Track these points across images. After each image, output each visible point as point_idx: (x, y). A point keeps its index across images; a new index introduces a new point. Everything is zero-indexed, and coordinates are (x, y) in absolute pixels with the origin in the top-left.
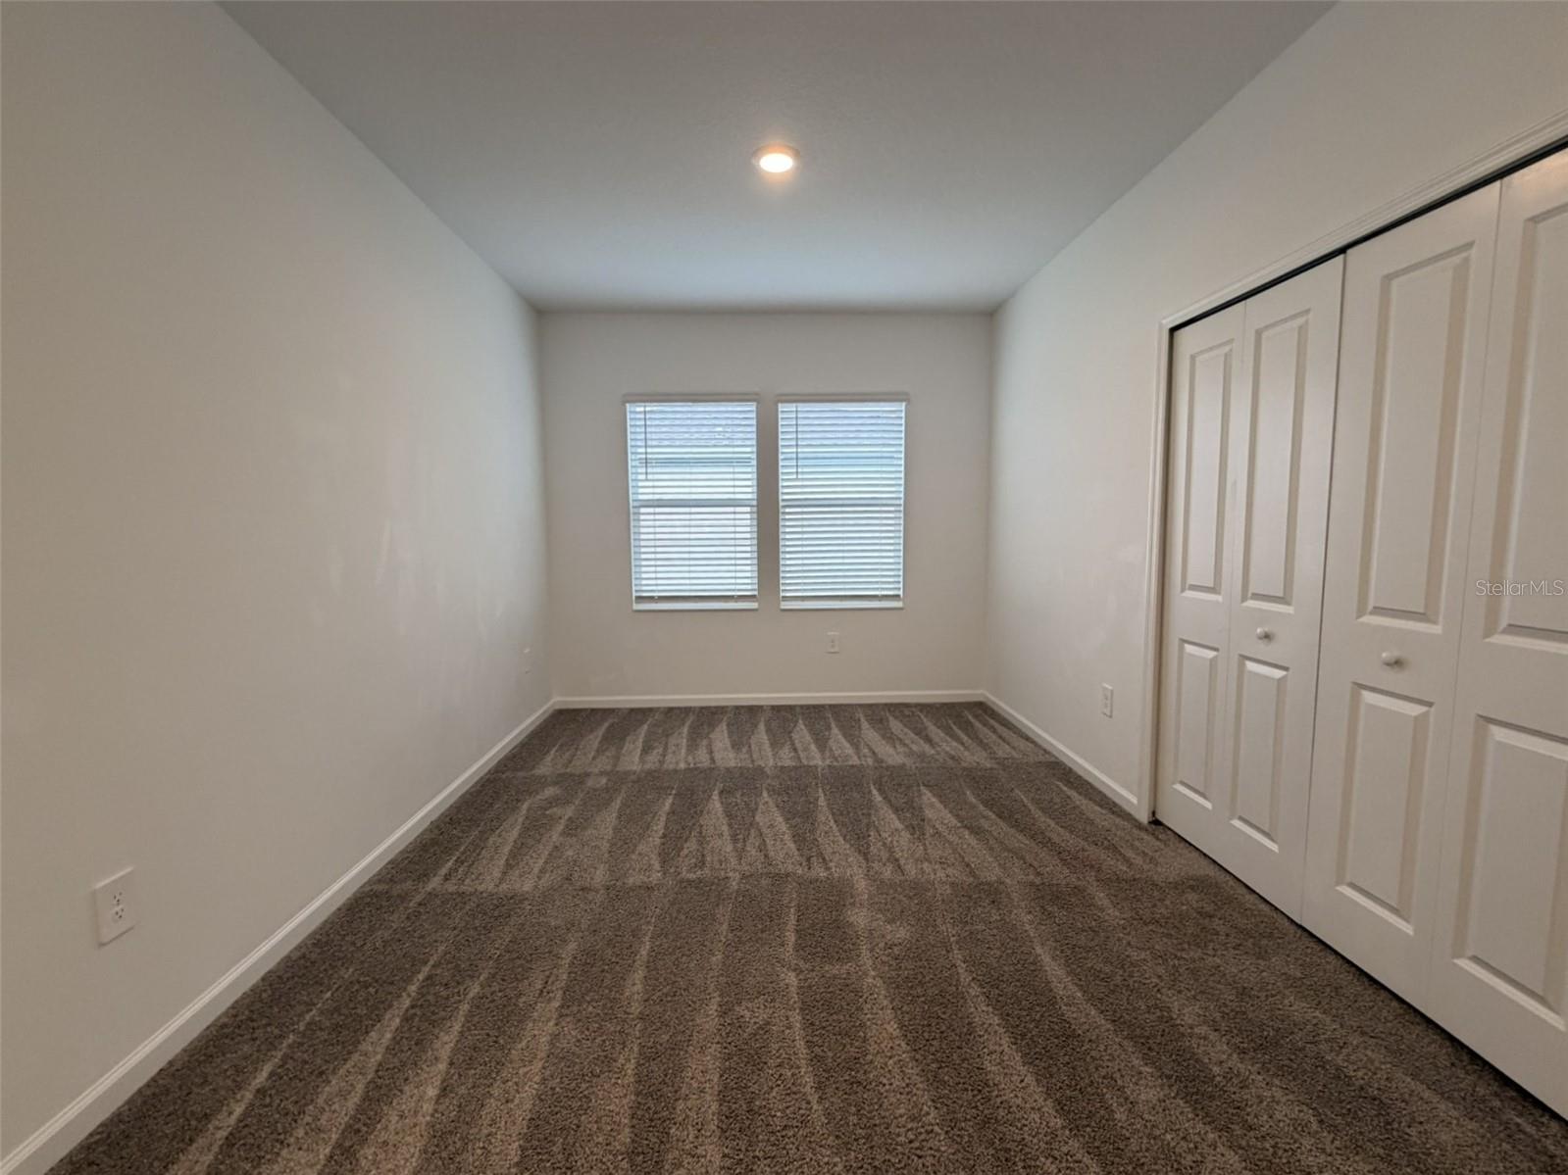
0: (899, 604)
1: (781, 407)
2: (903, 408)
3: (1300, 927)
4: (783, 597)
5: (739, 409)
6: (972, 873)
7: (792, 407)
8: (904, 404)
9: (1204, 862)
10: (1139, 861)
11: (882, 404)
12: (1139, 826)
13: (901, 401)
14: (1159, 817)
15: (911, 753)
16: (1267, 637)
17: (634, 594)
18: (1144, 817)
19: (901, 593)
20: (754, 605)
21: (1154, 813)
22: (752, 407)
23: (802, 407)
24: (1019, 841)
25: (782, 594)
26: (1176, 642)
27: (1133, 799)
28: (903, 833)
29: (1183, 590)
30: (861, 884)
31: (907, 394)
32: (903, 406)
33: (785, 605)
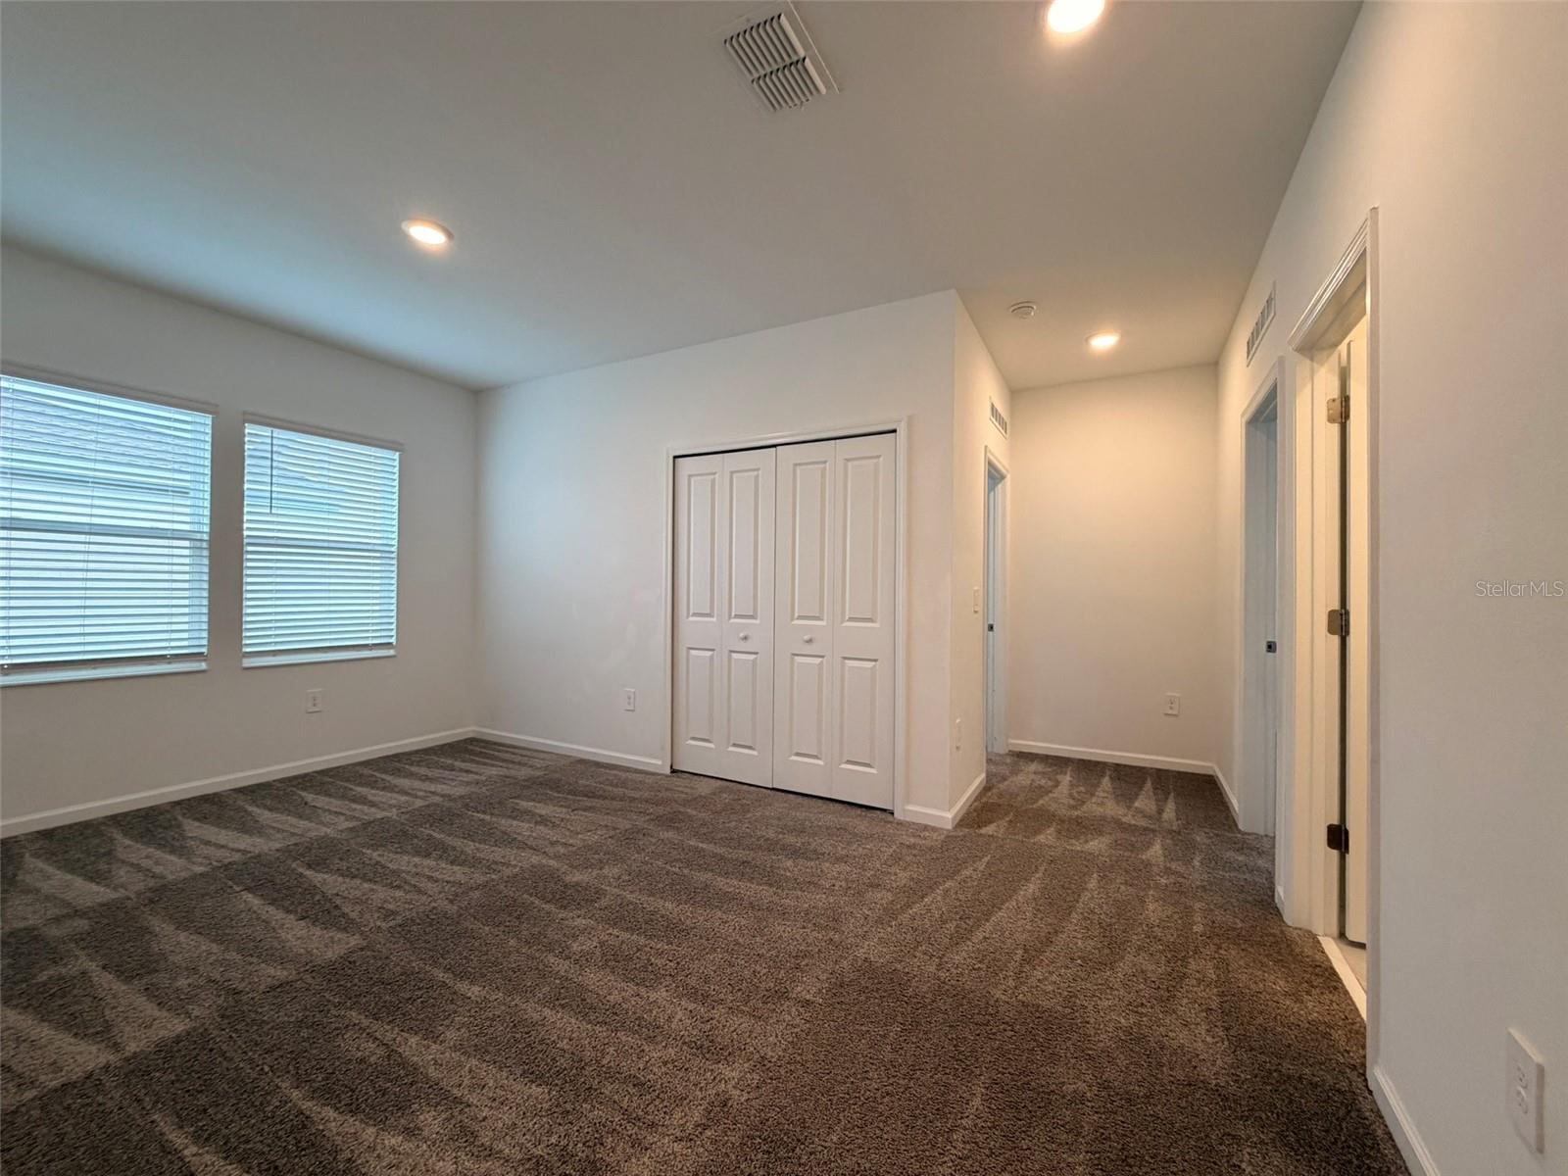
0: (392, 652)
1: (249, 429)
2: (397, 457)
3: (773, 789)
4: (246, 653)
5: (189, 419)
6: (615, 829)
7: (266, 431)
8: (398, 454)
9: (713, 781)
10: (686, 790)
11: (373, 449)
12: (667, 776)
13: (397, 450)
14: (676, 767)
16: (745, 638)
18: (668, 771)
19: (393, 640)
20: (203, 666)
21: (671, 767)
22: (208, 419)
23: (277, 433)
24: (617, 804)
25: (245, 649)
26: (685, 649)
27: (659, 764)
28: (537, 827)
29: (688, 617)
30: (552, 863)
31: (401, 444)
32: (396, 455)
33: (247, 663)
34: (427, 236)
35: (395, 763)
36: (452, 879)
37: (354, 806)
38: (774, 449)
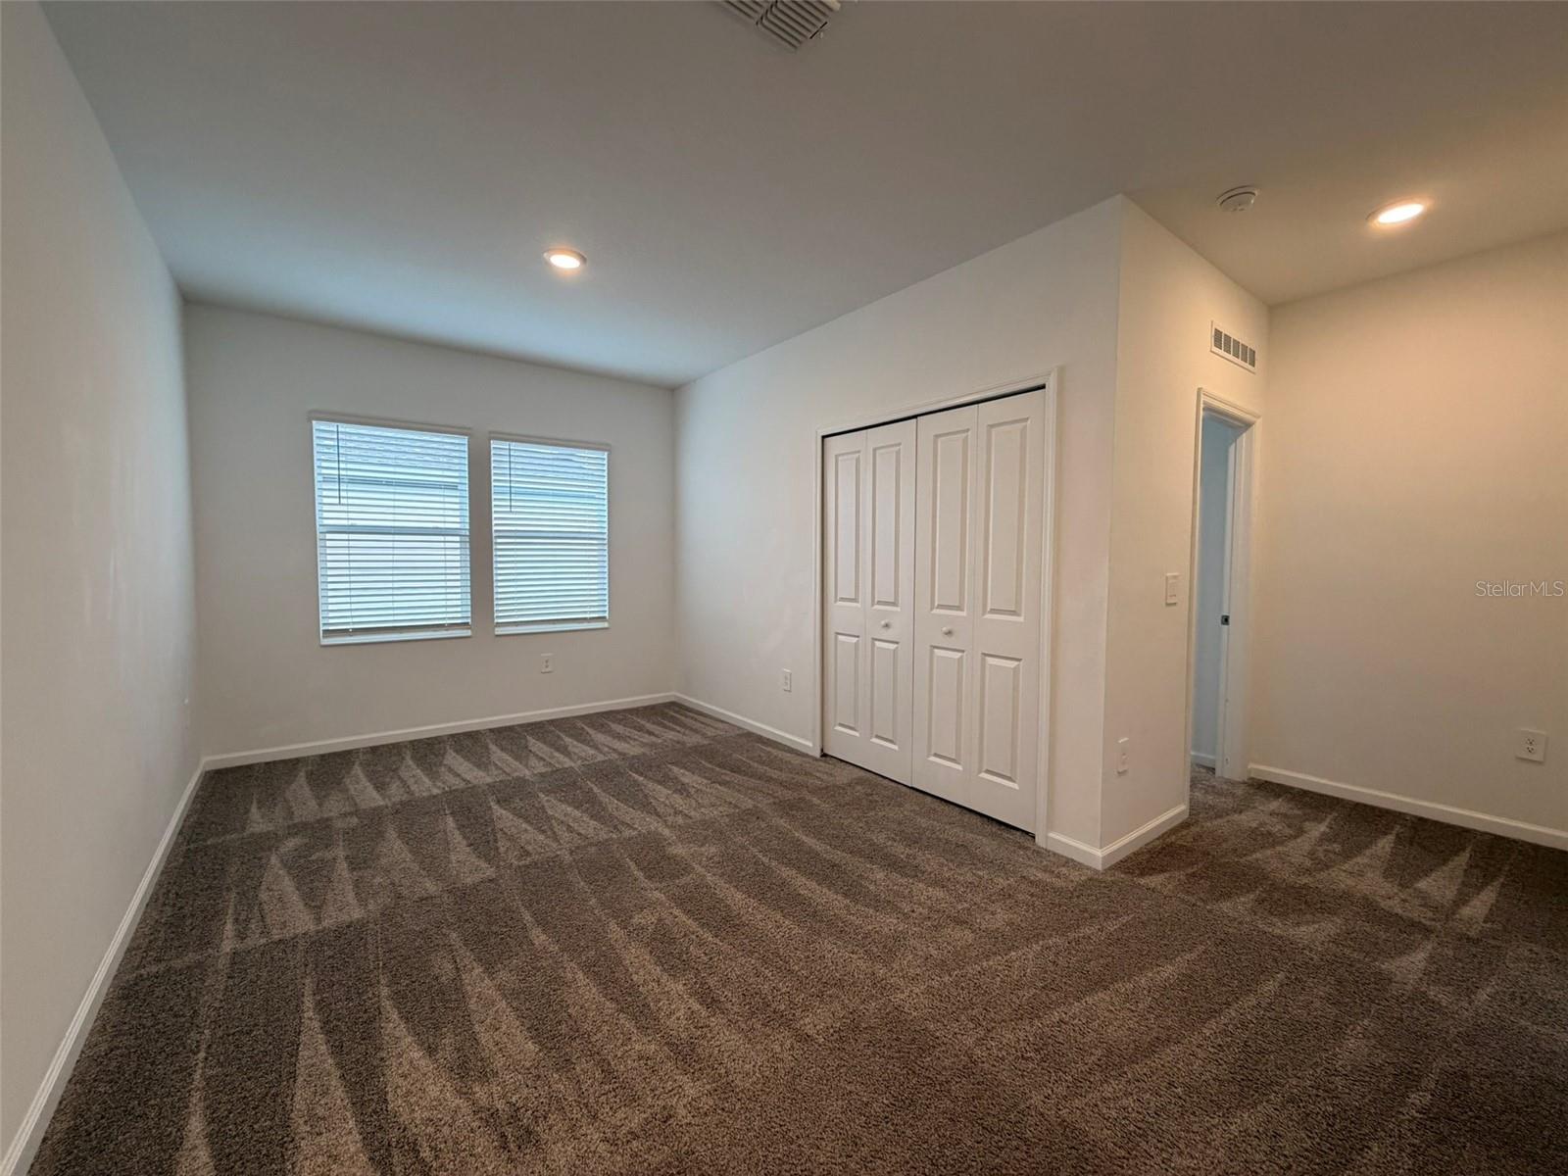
0: (606, 625)
1: (494, 444)
2: (606, 456)
3: (912, 788)
4: (497, 623)
5: (457, 441)
6: (736, 806)
7: (505, 445)
8: (606, 453)
9: (857, 770)
10: (825, 777)
11: (587, 451)
12: (816, 759)
13: (606, 450)
14: (826, 751)
15: (644, 745)
16: (887, 626)
17: (322, 628)
18: (817, 754)
19: (606, 615)
20: (468, 633)
21: (822, 750)
22: (465, 440)
23: (514, 445)
24: (754, 782)
25: (496, 621)
26: (833, 636)
27: (810, 745)
28: (674, 795)
29: (836, 601)
30: (666, 832)
31: (607, 445)
32: (605, 455)
33: (499, 631)
34: (565, 262)
35: (600, 720)
36: (583, 832)
37: (556, 754)
38: (915, 420)
